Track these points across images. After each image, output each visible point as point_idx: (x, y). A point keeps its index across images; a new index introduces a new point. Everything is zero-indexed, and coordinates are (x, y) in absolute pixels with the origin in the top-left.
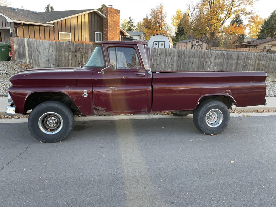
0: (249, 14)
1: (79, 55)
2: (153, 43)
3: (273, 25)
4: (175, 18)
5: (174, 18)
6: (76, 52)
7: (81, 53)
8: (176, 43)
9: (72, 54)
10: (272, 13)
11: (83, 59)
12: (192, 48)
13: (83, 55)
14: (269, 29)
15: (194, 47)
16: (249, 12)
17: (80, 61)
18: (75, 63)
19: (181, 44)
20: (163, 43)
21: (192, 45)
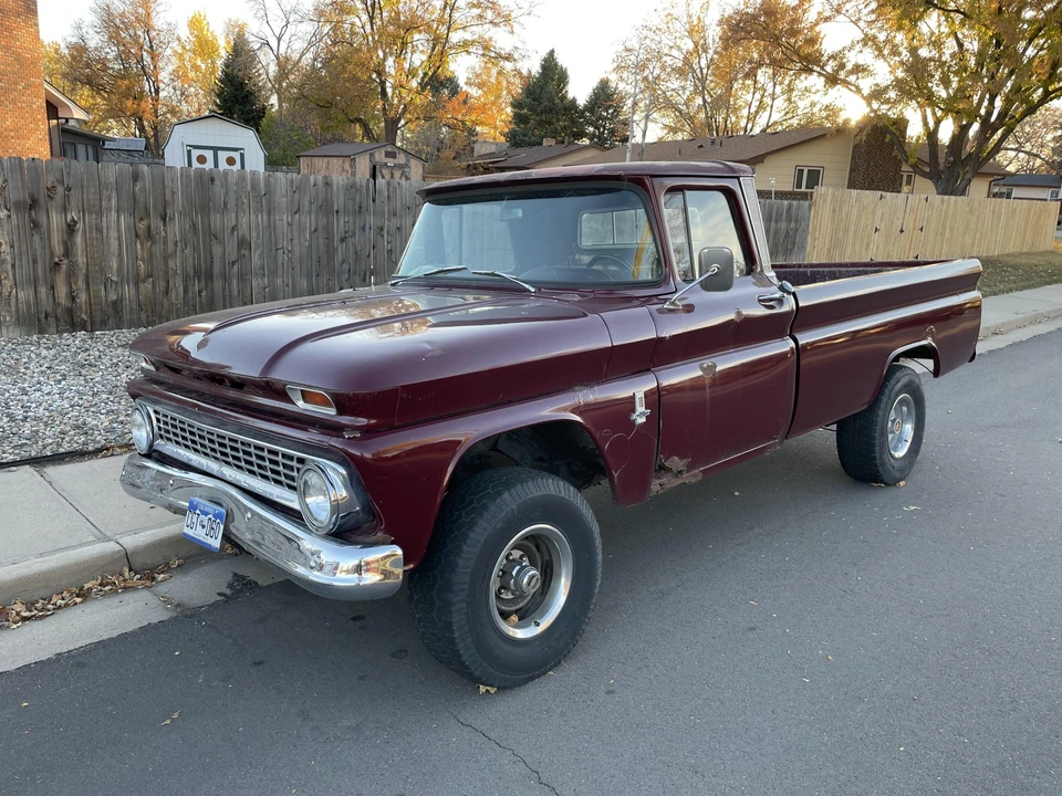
0: (508, 58)
1: (56, 221)
2: (189, 152)
3: (553, 100)
4: (188, 48)
5: (184, 48)
6: (34, 204)
7: (65, 210)
8: (298, 157)
9: (14, 217)
10: (545, 60)
11: (79, 239)
12: (374, 176)
13: (76, 223)
14: (542, 113)
15: (381, 172)
16: (507, 51)
17: (58, 249)
18: (35, 262)
19: (326, 160)
20: (236, 155)
21: (374, 167)
